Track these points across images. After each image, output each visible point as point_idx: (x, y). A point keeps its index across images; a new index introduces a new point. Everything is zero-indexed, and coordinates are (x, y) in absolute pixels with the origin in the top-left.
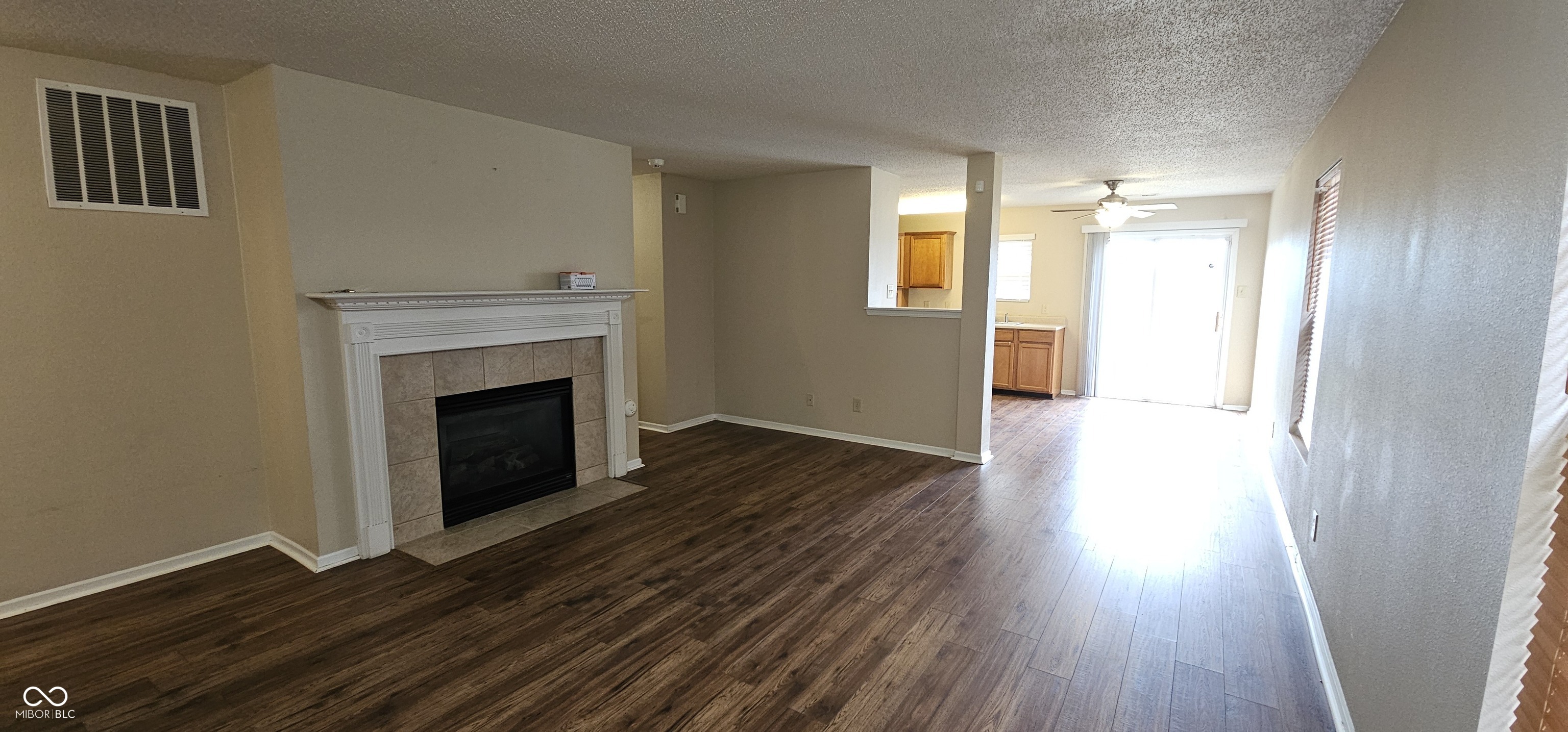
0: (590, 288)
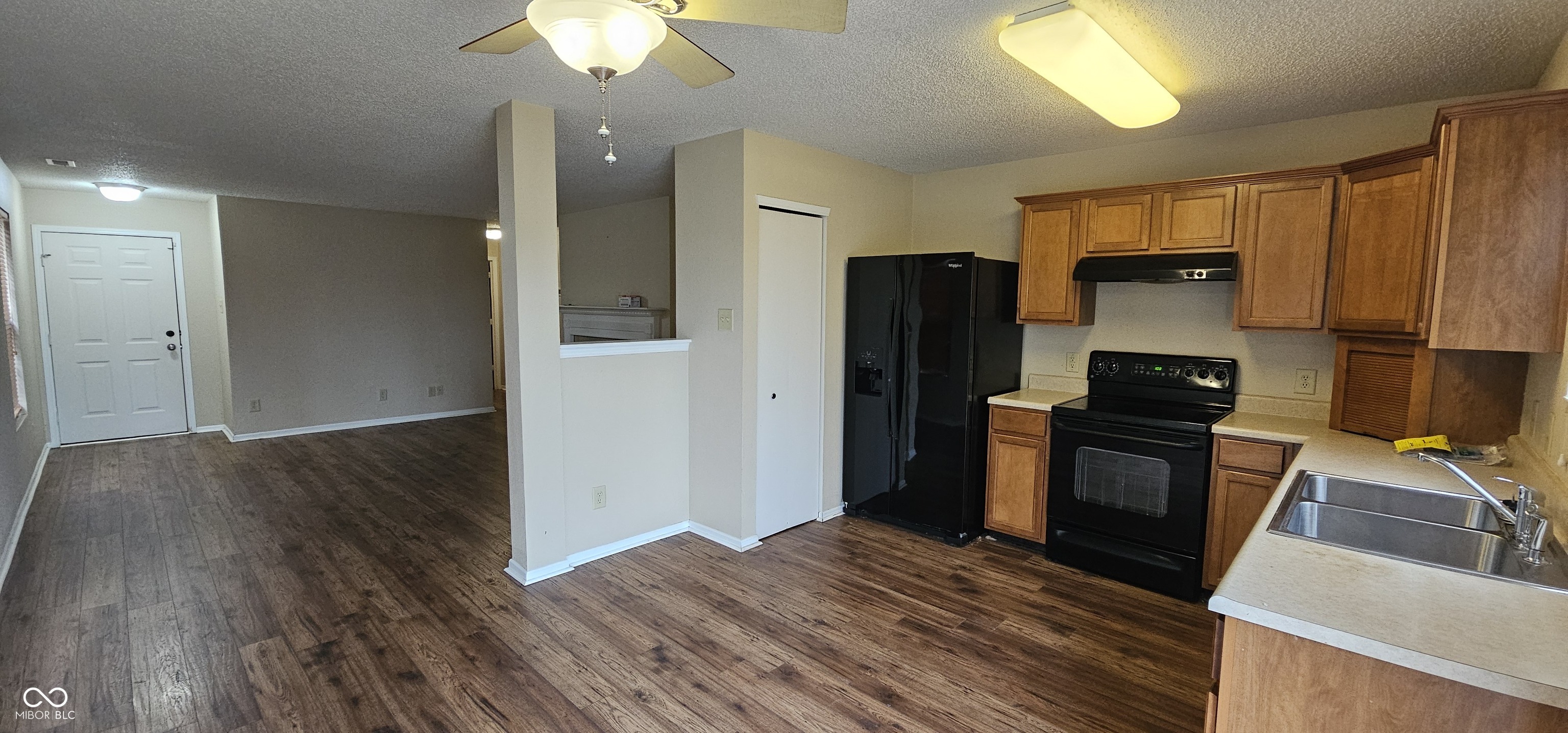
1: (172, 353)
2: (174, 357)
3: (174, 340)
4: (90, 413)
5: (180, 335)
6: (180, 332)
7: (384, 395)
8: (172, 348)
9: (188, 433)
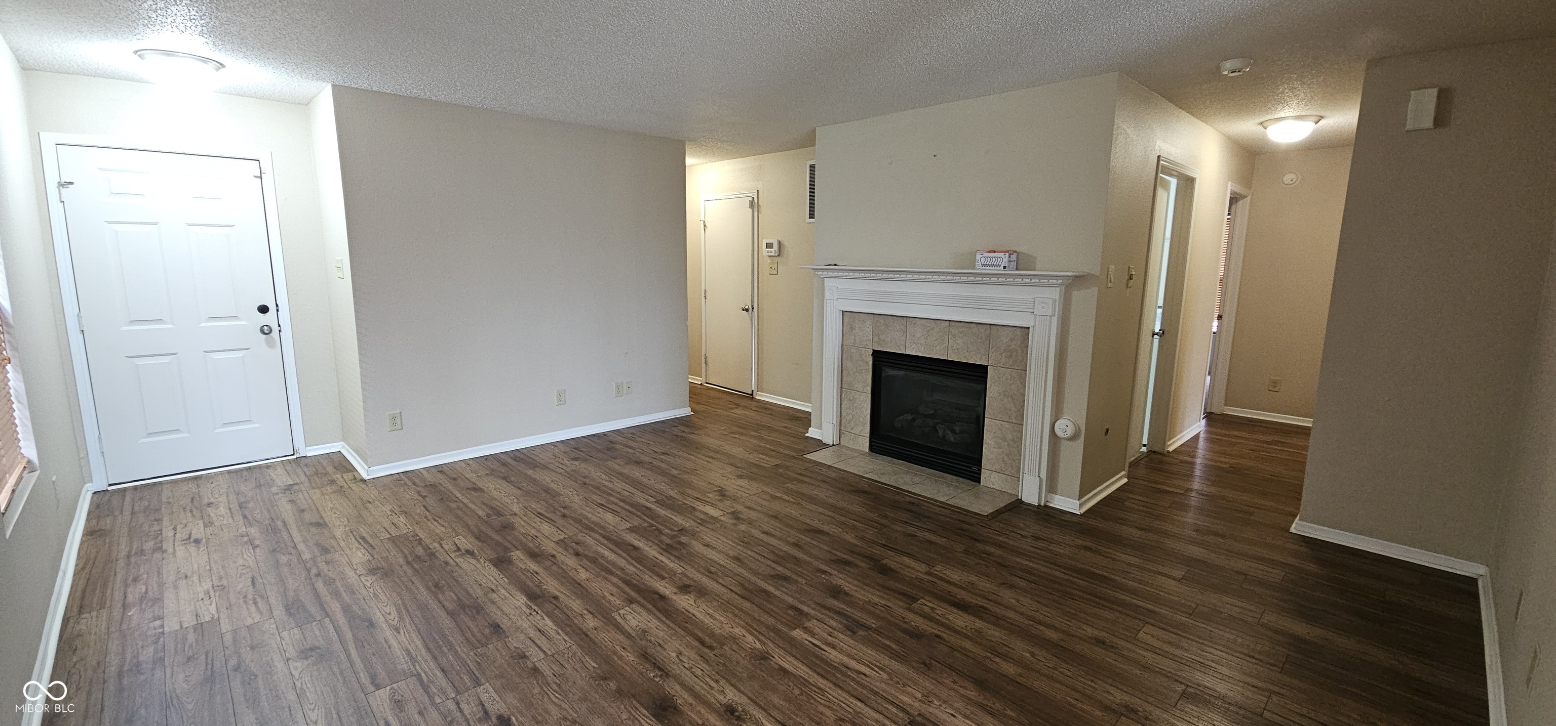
0: (998, 268)
1: (266, 340)
2: (270, 344)
3: (269, 319)
4: (150, 434)
5: (278, 310)
6: (277, 305)
7: (561, 397)
8: (266, 331)
9: (294, 457)
